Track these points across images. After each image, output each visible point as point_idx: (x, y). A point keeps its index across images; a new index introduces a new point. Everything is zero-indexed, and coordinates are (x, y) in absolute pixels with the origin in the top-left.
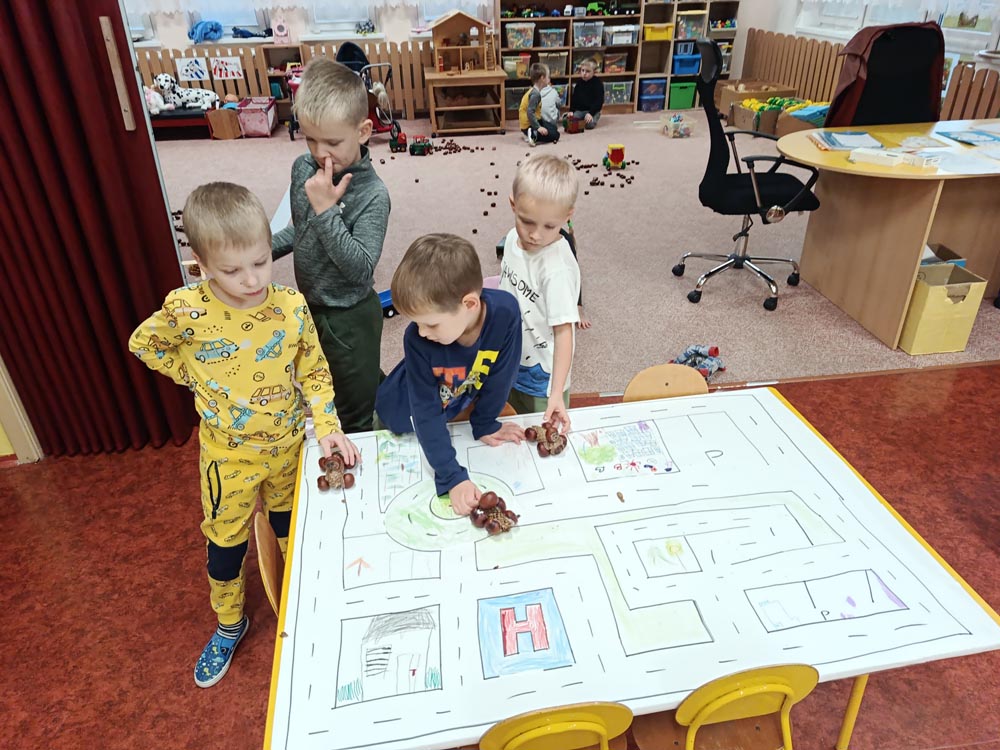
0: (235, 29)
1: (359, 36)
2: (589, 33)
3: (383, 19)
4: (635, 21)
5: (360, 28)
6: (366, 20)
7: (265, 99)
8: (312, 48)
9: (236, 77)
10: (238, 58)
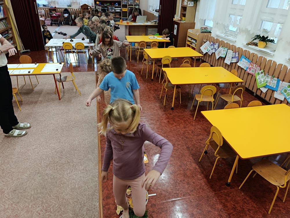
0: (43, 5)
1: (68, 7)
2: (112, 9)
3: (72, 4)
4: (120, 7)
5: (68, 6)
6: (69, 4)
7: (49, 18)
8: (59, 9)
9: (44, 14)
10: (44, 11)
